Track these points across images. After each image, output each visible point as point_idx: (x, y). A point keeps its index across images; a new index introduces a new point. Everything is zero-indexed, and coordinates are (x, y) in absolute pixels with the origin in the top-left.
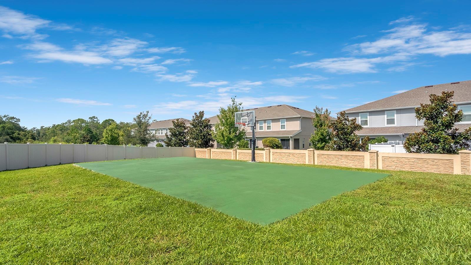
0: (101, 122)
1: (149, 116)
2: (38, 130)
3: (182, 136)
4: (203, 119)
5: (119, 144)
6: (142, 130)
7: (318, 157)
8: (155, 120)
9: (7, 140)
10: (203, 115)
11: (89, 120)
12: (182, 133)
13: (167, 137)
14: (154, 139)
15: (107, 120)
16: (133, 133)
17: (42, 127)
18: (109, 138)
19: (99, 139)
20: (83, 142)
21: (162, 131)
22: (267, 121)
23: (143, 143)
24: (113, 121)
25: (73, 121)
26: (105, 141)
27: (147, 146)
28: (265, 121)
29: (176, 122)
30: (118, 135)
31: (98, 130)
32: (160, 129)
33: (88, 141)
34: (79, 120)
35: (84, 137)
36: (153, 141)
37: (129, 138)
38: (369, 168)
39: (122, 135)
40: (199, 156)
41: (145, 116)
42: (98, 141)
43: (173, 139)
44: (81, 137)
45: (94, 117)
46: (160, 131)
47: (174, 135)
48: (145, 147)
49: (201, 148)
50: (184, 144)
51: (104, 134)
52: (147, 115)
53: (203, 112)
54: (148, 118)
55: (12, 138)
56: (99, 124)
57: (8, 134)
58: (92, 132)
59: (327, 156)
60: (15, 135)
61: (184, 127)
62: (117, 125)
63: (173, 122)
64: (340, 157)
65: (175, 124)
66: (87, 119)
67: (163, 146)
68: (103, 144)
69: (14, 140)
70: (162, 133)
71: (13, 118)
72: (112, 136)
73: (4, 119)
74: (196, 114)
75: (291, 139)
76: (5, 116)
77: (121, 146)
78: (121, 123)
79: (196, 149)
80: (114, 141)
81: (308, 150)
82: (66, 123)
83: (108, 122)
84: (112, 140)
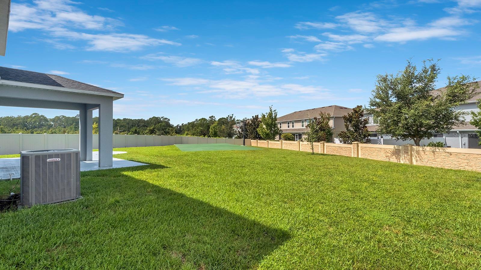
2: (180, 127)
9: (163, 134)
15: (220, 118)
17: (182, 124)
18: (213, 133)
23: (229, 136)
25: (199, 120)
33: (203, 135)
34: (202, 119)
40: (253, 144)
41: (231, 118)
44: (200, 131)
45: (212, 116)
49: (255, 139)
51: (210, 130)
55: (165, 132)
57: (163, 130)
60: (167, 130)
66: (208, 118)
69: (167, 133)
71: (166, 118)
74: (253, 117)
76: (162, 118)
79: (252, 141)
82: (195, 121)
84: (215, 134)
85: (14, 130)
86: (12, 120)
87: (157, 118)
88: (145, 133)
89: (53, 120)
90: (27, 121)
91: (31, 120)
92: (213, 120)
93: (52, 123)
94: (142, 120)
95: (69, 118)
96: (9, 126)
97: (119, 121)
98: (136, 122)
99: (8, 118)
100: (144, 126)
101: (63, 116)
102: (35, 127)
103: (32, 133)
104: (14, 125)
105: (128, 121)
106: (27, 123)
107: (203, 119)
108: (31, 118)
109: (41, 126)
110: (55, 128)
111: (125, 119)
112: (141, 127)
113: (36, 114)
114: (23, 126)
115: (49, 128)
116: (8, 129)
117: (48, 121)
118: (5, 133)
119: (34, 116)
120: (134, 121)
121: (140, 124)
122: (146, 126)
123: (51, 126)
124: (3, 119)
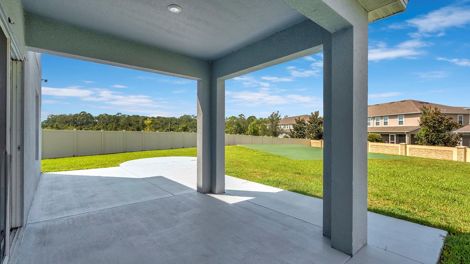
0: (246, 118)
1: (279, 115)
3: (302, 130)
4: (318, 117)
5: (258, 135)
6: (274, 126)
7: (409, 150)
8: (286, 116)
10: (318, 114)
11: (239, 117)
12: (302, 128)
13: (291, 131)
14: (282, 132)
15: (250, 117)
16: (268, 128)
18: (252, 131)
19: (245, 131)
20: (236, 134)
21: (290, 126)
22: (385, 117)
23: (274, 135)
24: (254, 117)
25: (229, 118)
26: (249, 133)
27: (278, 137)
28: (382, 117)
29: (298, 119)
30: (258, 129)
31: (244, 125)
32: (289, 124)
33: (239, 133)
34: (232, 117)
35: (237, 130)
36: (282, 133)
37: (265, 131)
38: (456, 160)
39: (261, 129)
40: (313, 145)
41: (276, 115)
42: (245, 133)
43: (295, 132)
44: (234, 130)
45: (242, 115)
46: (289, 126)
47: (296, 129)
48: (275, 138)
49: (316, 140)
50: (303, 136)
51: (249, 128)
52: (278, 114)
53: (318, 112)
54: (278, 116)
56: (245, 119)
58: (241, 126)
59: (417, 150)
61: (304, 123)
62: (258, 121)
63: (296, 119)
64: (430, 151)
65: (297, 121)
66: (237, 116)
67: (288, 138)
68: (248, 135)
70: (290, 127)
72: (254, 129)
73: (192, 118)
74: (312, 113)
75: (407, 135)
77: (260, 136)
78: (260, 119)
79: (312, 141)
80: (255, 133)
81: (400, 144)
83: (252, 118)
84: (254, 132)
85: (66, 127)
86: (65, 118)
87: (188, 116)
88: (179, 130)
89: (98, 118)
90: (77, 119)
91: (80, 118)
92: (243, 118)
93: (97, 121)
94: (174, 118)
95: (111, 116)
96: (62, 123)
97: (154, 119)
98: (169, 120)
99: (61, 116)
100: (176, 124)
101: (106, 115)
102: (83, 124)
103: (81, 129)
104: (66, 122)
105: (161, 119)
106: (76, 120)
107: (234, 117)
108: (80, 116)
109: (88, 123)
110: (99, 125)
111: (158, 118)
112: (174, 125)
113: (84, 112)
114: (73, 123)
115: (94, 125)
116: (62, 126)
117: (93, 119)
118: (60, 129)
119: (82, 114)
120: (167, 119)
121: (172, 122)
122: (177, 124)
123: (95, 123)
124: (58, 116)
